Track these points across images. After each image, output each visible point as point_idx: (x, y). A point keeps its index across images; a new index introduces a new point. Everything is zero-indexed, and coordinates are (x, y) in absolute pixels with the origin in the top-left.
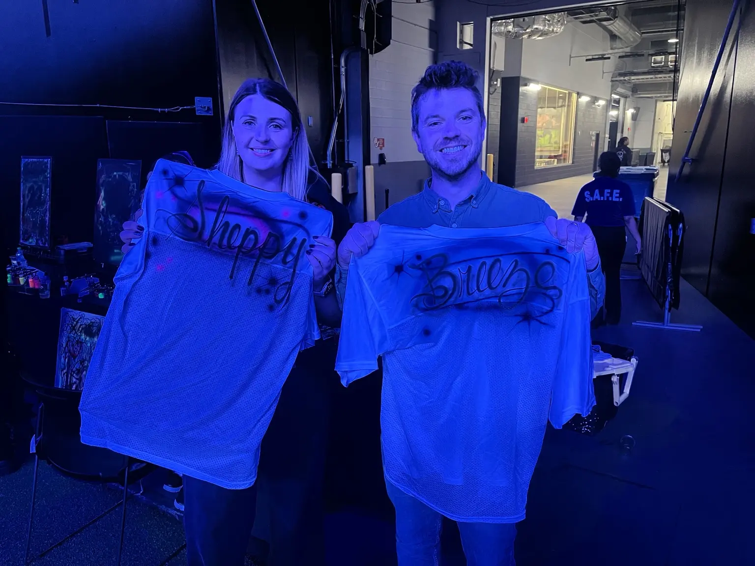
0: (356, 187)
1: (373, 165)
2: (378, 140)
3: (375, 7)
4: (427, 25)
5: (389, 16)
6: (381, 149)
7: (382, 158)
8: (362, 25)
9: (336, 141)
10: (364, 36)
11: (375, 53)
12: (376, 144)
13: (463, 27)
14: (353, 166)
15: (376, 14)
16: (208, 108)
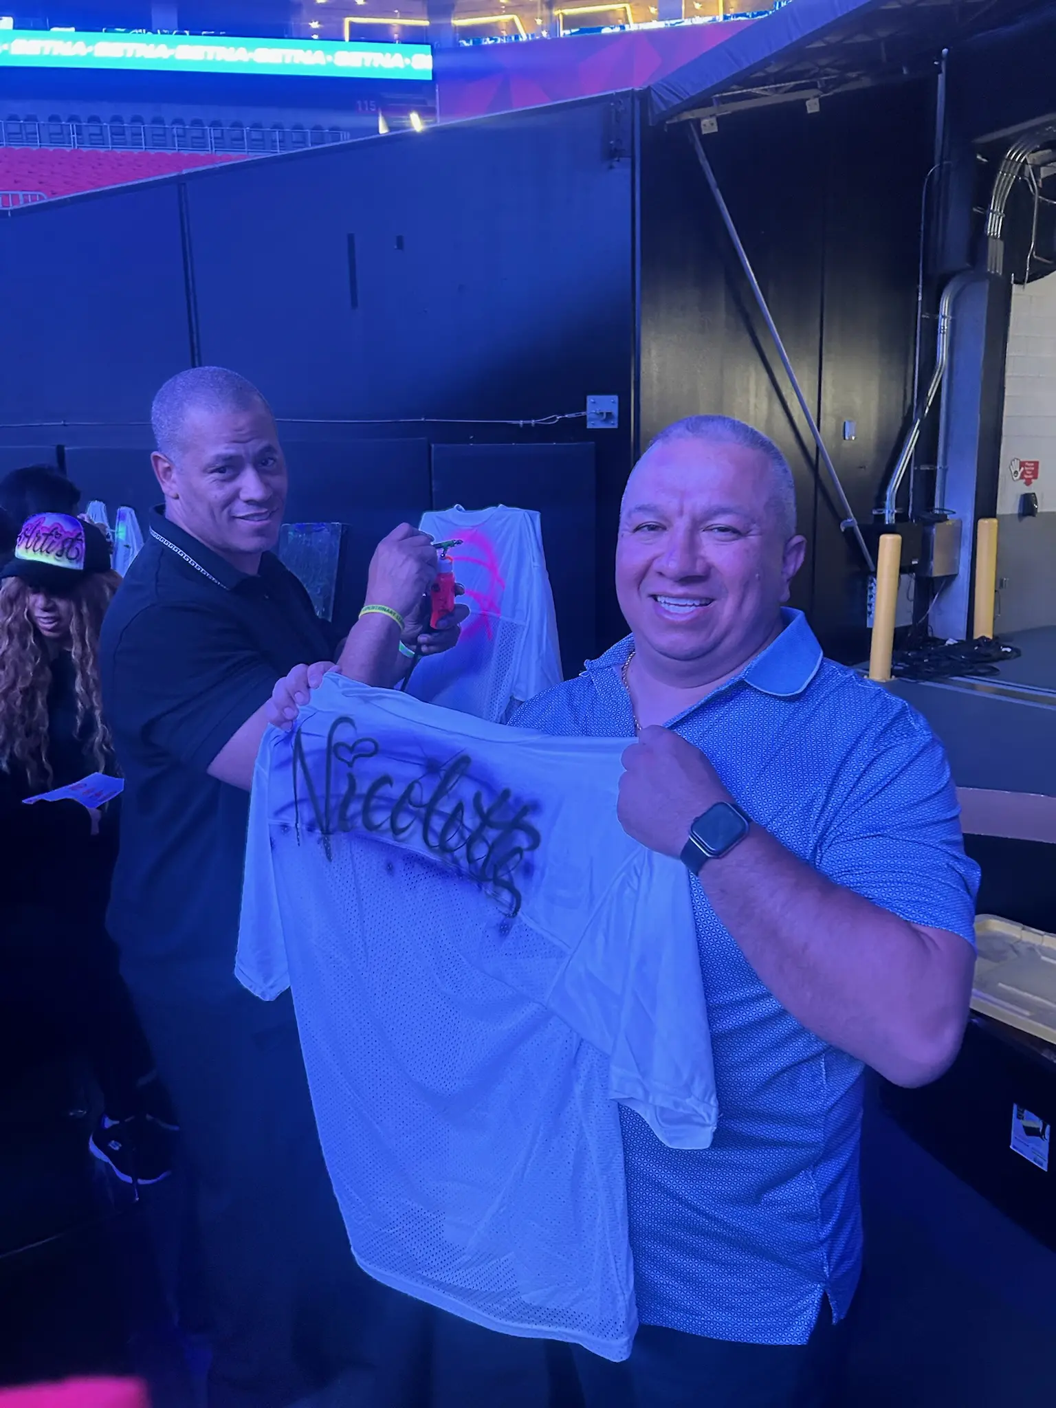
0: (954, 564)
1: (1001, 517)
2: (1022, 464)
3: (1036, 185)
6: (1028, 483)
7: (1028, 505)
8: (995, 225)
9: (913, 469)
10: (997, 249)
12: (1016, 472)
14: (947, 520)
15: (1037, 197)
16: (609, 415)
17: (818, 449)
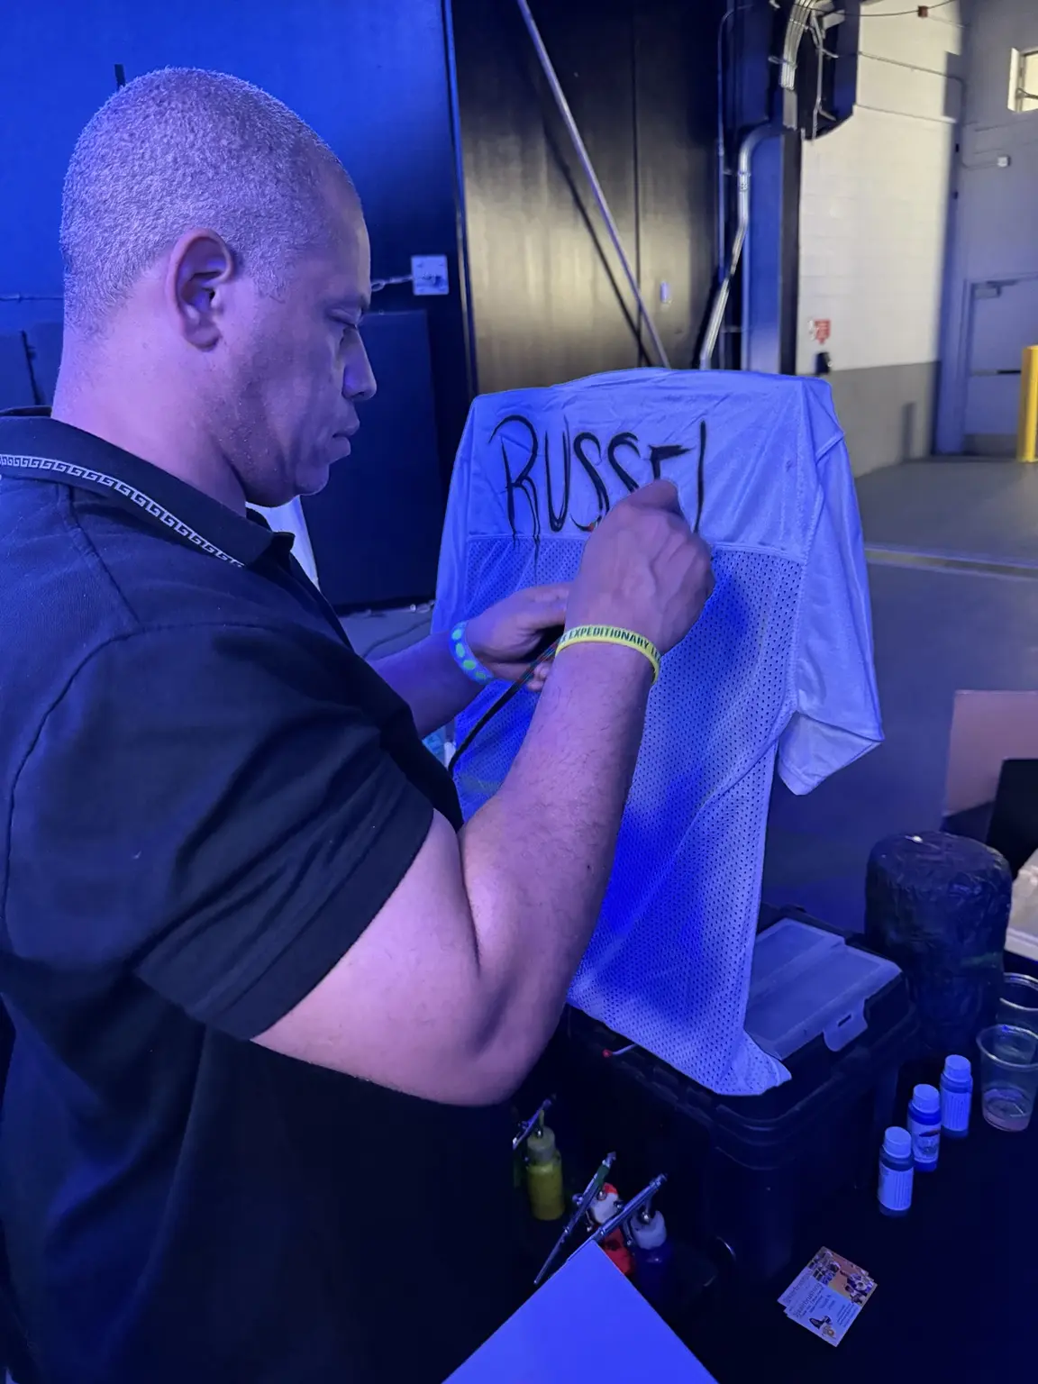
1: (802, 378)
2: (817, 323)
3: (820, 36)
4: (940, 65)
5: (852, 55)
6: (822, 341)
7: (822, 363)
8: (788, 77)
9: (723, 331)
10: (790, 102)
11: (819, 133)
12: (812, 332)
13: (1025, 63)
15: (821, 51)
16: (438, 278)
17: (640, 309)
